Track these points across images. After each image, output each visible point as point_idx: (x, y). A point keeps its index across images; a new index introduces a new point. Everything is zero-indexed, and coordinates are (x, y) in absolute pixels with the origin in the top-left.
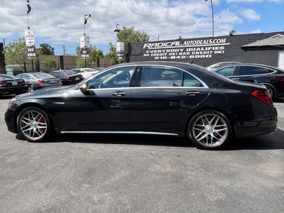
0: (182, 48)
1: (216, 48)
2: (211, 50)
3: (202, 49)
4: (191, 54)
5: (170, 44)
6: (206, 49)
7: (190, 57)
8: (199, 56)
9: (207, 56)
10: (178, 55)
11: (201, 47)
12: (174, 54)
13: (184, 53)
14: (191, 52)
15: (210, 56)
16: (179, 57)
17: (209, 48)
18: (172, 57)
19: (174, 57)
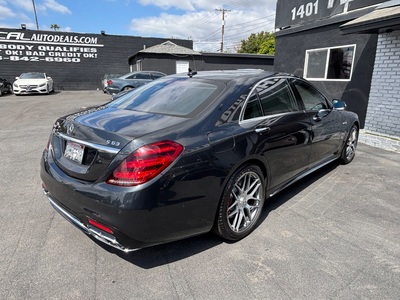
0: (30, 44)
1: (86, 50)
2: (78, 51)
3: (65, 49)
4: (47, 55)
5: (5, 36)
6: (71, 49)
7: (47, 59)
8: (61, 60)
9: (74, 60)
10: (24, 55)
11: (62, 47)
12: (14, 53)
13: (35, 53)
14: (47, 52)
15: (79, 60)
16: (26, 59)
17: (75, 49)
18: (12, 58)
19: (17, 59)
